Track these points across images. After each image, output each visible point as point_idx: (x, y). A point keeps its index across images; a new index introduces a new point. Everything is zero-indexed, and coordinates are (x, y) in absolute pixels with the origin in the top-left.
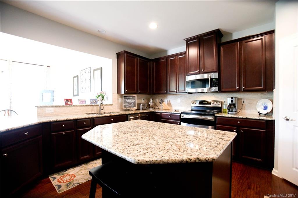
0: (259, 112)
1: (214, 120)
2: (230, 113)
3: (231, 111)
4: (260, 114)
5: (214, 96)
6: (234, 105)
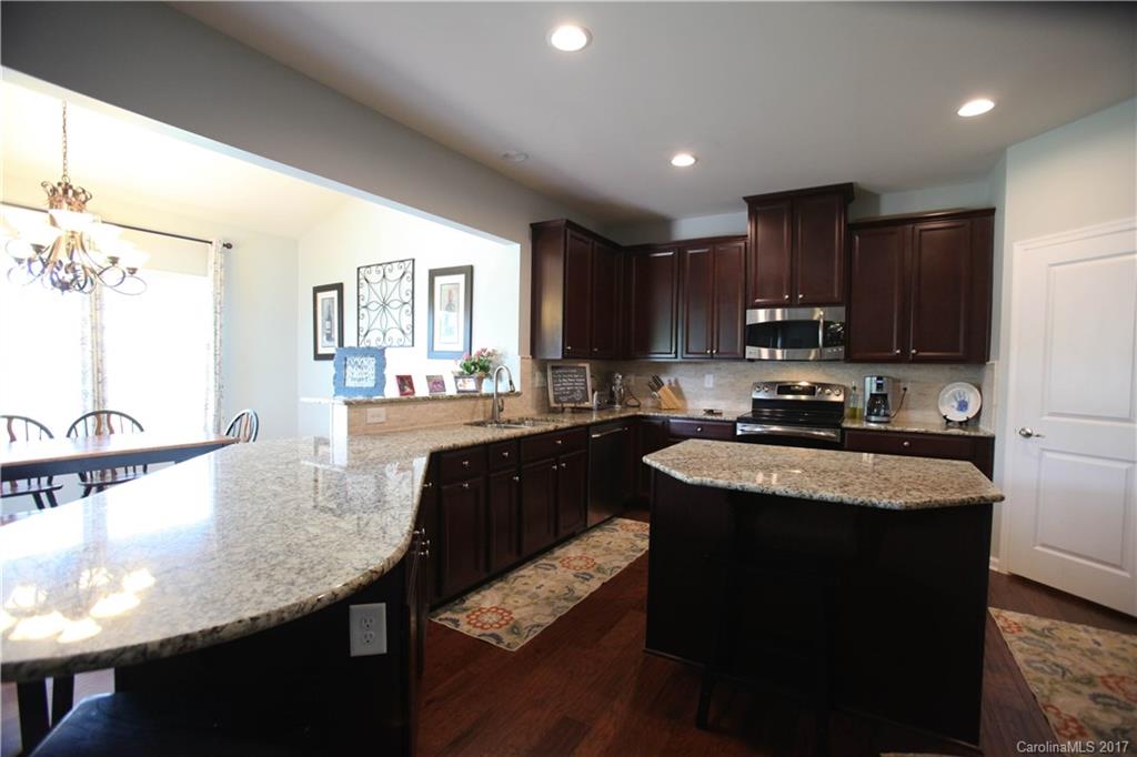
0: (945, 417)
1: (839, 441)
2: (873, 418)
3: (877, 415)
4: (949, 421)
5: (821, 370)
6: (885, 396)
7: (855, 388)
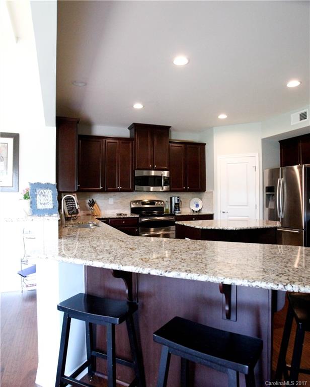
0: (192, 210)
7: (167, 202)
